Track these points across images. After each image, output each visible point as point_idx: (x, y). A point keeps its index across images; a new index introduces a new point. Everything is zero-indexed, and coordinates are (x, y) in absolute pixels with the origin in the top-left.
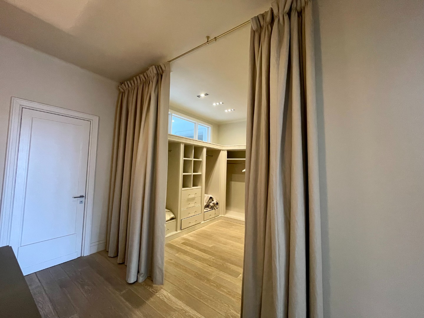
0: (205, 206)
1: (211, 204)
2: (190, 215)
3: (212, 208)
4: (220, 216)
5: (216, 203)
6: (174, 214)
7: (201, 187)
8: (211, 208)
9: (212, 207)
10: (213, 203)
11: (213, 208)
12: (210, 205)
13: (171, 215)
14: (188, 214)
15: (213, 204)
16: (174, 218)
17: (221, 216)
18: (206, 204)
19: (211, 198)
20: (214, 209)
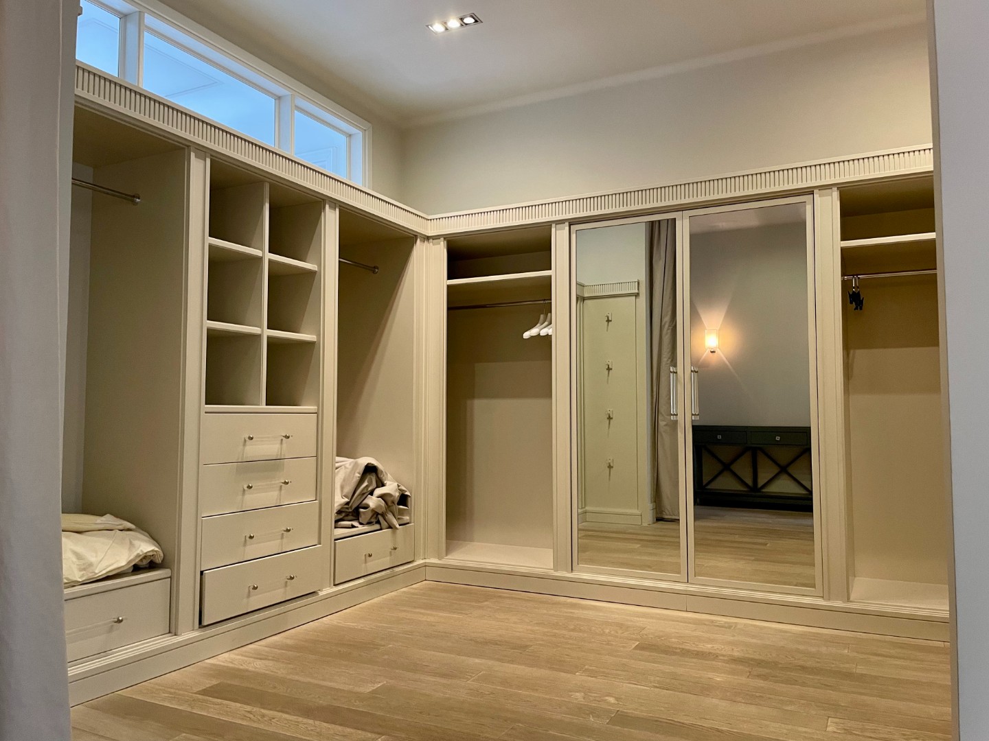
0: (339, 512)
1: (372, 502)
2: (252, 550)
3: (378, 522)
4: (419, 562)
5: (397, 494)
6: (154, 538)
7: (313, 408)
8: (369, 523)
9: (376, 514)
10: (382, 496)
11: (381, 519)
12: (366, 507)
13: (136, 543)
14: (245, 543)
15: (383, 503)
16: (159, 560)
17: (425, 566)
18: (347, 500)
19: (370, 470)
20: (390, 527)
